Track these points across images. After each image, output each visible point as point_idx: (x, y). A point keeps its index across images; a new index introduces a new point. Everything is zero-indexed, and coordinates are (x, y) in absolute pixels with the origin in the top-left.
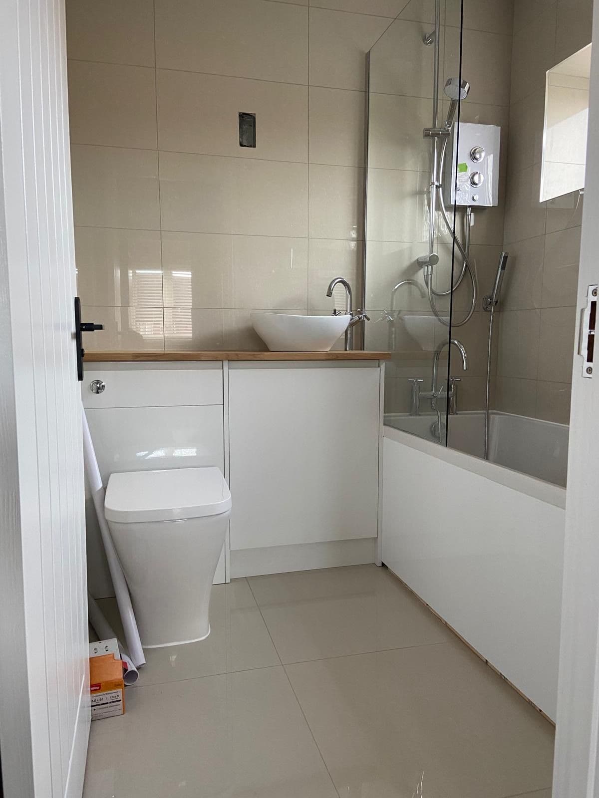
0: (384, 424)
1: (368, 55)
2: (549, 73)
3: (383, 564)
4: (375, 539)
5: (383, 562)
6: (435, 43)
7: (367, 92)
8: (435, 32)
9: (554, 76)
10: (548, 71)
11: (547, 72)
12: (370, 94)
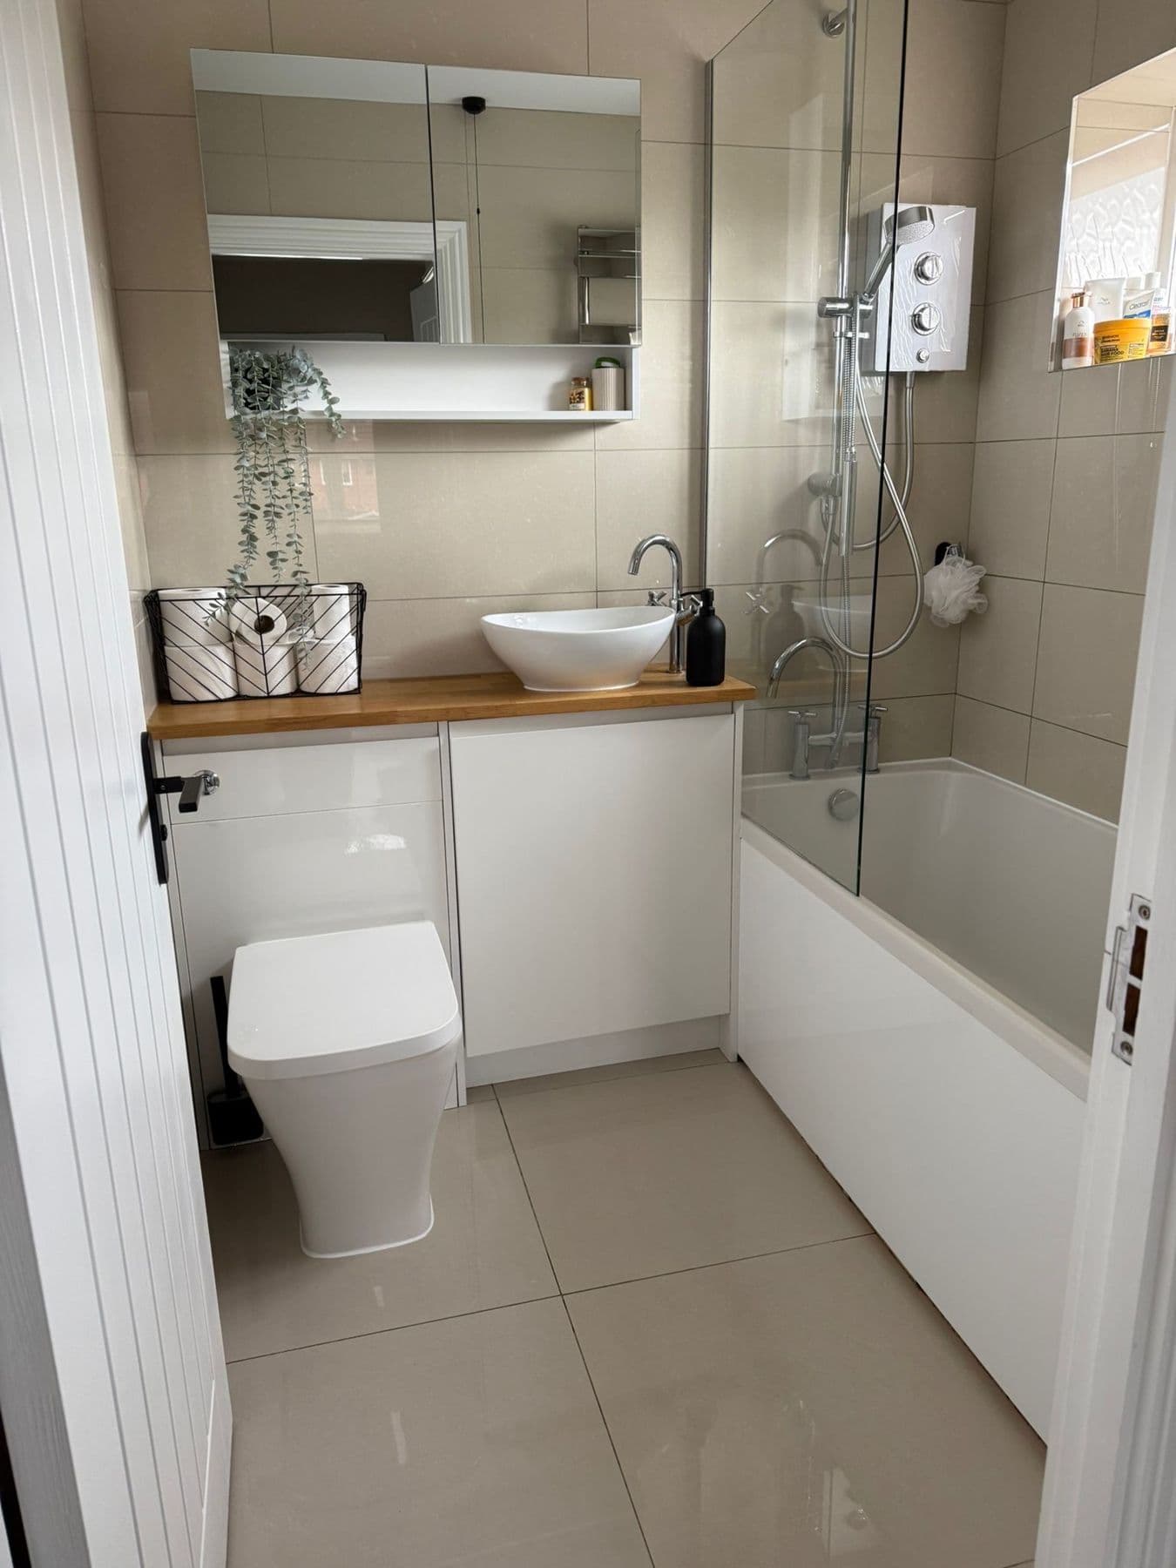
0: (744, 815)
1: (708, 69)
2: (1078, 99)
3: (740, 1059)
4: (727, 1016)
5: (741, 1056)
6: (847, 32)
7: (708, 144)
8: (847, 10)
9: (1087, 109)
10: (1077, 97)
11: (1074, 99)
12: (714, 148)
